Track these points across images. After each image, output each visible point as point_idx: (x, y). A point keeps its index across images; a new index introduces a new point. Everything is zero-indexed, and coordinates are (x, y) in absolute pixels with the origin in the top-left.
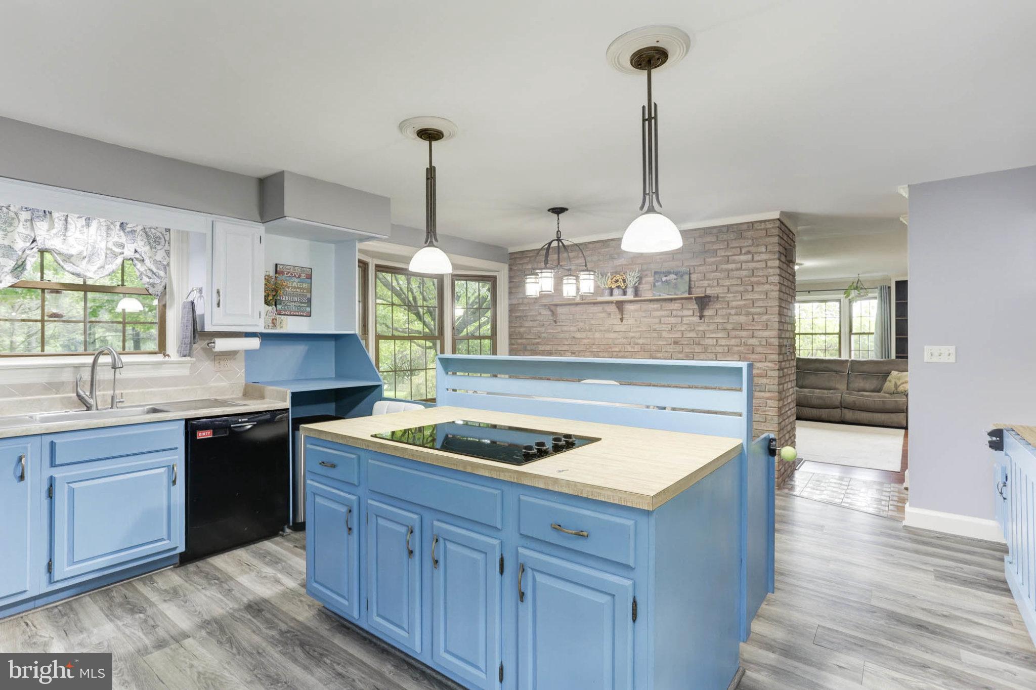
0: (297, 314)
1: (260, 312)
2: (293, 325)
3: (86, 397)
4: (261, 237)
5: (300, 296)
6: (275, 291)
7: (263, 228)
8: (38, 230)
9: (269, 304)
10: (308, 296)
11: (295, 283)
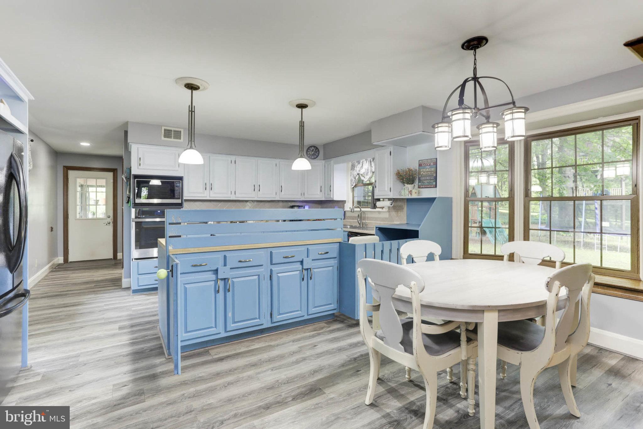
0: (428, 186)
1: (390, 188)
2: (427, 193)
3: (360, 222)
4: (390, 152)
5: (430, 176)
6: (410, 176)
7: (392, 147)
8: (357, 168)
9: (408, 183)
10: (435, 175)
11: (428, 169)
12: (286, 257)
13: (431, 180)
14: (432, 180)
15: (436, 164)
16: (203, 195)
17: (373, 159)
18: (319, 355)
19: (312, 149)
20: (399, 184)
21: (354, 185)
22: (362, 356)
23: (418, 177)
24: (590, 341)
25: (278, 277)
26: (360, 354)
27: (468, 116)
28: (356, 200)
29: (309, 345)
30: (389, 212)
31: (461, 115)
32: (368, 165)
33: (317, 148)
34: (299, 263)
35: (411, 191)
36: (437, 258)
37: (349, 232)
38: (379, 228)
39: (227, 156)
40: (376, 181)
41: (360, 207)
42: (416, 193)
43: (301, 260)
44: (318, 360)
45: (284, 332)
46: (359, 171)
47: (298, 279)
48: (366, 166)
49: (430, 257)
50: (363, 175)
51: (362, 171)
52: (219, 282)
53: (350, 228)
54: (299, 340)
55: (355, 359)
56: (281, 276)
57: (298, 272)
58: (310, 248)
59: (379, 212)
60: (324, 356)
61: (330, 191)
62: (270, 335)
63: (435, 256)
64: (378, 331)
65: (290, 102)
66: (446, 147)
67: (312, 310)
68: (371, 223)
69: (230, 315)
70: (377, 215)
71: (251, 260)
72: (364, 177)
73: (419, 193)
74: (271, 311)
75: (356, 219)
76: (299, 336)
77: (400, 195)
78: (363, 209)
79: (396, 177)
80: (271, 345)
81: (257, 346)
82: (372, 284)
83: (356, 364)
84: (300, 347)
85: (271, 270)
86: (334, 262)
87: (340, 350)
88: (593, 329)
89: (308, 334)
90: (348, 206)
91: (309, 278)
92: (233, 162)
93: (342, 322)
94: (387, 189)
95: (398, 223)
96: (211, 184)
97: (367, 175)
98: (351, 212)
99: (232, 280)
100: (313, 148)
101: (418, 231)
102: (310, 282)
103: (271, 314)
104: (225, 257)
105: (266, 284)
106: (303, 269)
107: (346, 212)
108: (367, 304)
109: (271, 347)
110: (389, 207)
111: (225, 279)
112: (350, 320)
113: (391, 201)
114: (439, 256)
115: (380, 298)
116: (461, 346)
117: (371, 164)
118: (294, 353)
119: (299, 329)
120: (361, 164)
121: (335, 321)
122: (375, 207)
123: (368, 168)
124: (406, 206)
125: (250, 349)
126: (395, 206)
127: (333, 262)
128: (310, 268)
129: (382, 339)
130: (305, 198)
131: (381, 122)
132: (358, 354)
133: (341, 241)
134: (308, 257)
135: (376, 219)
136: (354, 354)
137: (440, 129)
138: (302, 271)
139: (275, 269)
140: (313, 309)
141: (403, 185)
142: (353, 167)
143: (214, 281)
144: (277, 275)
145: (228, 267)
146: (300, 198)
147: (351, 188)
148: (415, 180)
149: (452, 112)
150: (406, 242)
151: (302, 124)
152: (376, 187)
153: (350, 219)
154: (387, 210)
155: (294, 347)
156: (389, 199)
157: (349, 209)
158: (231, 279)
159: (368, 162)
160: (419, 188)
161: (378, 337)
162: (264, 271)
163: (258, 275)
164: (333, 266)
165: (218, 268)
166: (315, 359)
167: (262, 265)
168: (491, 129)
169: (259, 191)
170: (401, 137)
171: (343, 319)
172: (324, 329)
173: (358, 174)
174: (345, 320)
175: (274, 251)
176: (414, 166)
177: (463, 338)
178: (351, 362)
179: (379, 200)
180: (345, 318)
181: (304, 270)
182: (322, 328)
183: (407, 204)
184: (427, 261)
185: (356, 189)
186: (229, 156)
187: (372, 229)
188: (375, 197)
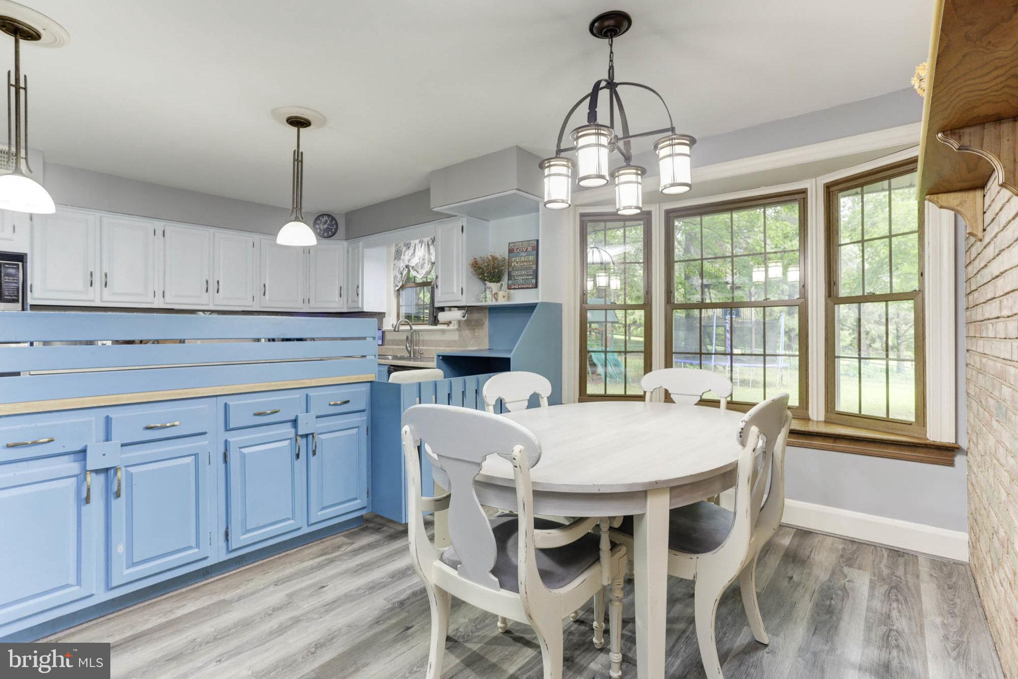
0: (524, 286)
1: (462, 289)
2: (521, 297)
3: (409, 349)
4: (462, 227)
5: (526, 269)
6: (494, 268)
7: (465, 219)
8: (406, 256)
9: (491, 281)
10: (534, 267)
11: (523, 257)
12: (259, 414)
13: (528, 275)
14: (530, 275)
15: (536, 249)
16: (83, 297)
17: (433, 241)
18: (330, 607)
19: (323, 220)
20: (477, 285)
21: (400, 284)
22: (414, 594)
23: (507, 270)
24: (784, 520)
25: (243, 456)
26: (411, 591)
27: (604, 140)
28: (403, 311)
29: (309, 587)
30: (460, 330)
31: (594, 137)
32: (425, 250)
33: (333, 219)
34: (289, 424)
35: (496, 294)
36: (544, 402)
37: (391, 366)
38: (443, 356)
39: (145, 220)
40: (437, 277)
41: (411, 323)
42: (504, 297)
43: (294, 418)
44: (327, 617)
45: (258, 565)
46: (409, 261)
47: (288, 456)
48: (421, 252)
49: (534, 402)
50: (415, 268)
51: (414, 262)
52: (89, 479)
53: (393, 359)
54: (288, 579)
55: (402, 603)
56: (249, 453)
57: (287, 443)
58: (312, 393)
59: (443, 331)
60: (340, 606)
61: (358, 295)
62: (226, 577)
63: (540, 399)
64: (445, 549)
65: (272, 110)
66: (563, 201)
67: (318, 515)
68: (428, 350)
69: (120, 549)
70: (438, 337)
71: (176, 423)
72: (418, 272)
73: (509, 298)
74: (227, 528)
75: (403, 345)
76: (288, 571)
77: (478, 300)
78: (414, 327)
79: (472, 270)
80: (224, 601)
81: (191, 606)
82: (431, 456)
83: (404, 615)
84: (290, 596)
85: (226, 441)
86: (361, 420)
87: (373, 588)
88: (788, 502)
89: (310, 563)
90: (389, 323)
91: (311, 453)
92: (159, 233)
93: (377, 530)
94: (456, 289)
95: (475, 348)
96: (106, 275)
97: (422, 268)
98: (395, 331)
99: (127, 472)
100: (326, 218)
101: (509, 359)
102: (313, 460)
103: (227, 534)
104: (108, 420)
105: (213, 472)
106: (297, 435)
107: (386, 333)
108: (423, 498)
109: (223, 605)
110: (459, 322)
111: (106, 470)
112: (392, 525)
113: (463, 311)
114: (548, 397)
115: (450, 482)
116: (601, 560)
117: (429, 250)
118: (276, 609)
119: (291, 554)
120: (412, 248)
121: (365, 529)
122: (435, 321)
123: (424, 256)
124: (487, 320)
125: (173, 617)
126: (469, 320)
127: (359, 419)
128: (313, 434)
129: (454, 565)
130: (310, 308)
131: (447, 173)
132: (408, 592)
133: (374, 379)
134: (307, 412)
135: (438, 343)
136: (399, 593)
137: (554, 170)
138: (296, 440)
139: (235, 438)
140: (319, 513)
141: (482, 284)
142: (398, 255)
143: (76, 476)
144: (241, 452)
145: (116, 441)
146: (302, 308)
147: (395, 291)
148: (503, 275)
149: (578, 133)
150: (490, 377)
151: (298, 158)
152: (437, 286)
153: (393, 345)
154: (456, 327)
155: (277, 596)
156: (459, 308)
157: (391, 328)
158: (123, 469)
159: (423, 245)
160: (509, 289)
161: (447, 561)
162: (210, 446)
163: (195, 455)
164: (358, 427)
165: (86, 446)
166: (321, 618)
167: (204, 433)
168: (633, 178)
169: (218, 292)
170: (481, 199)
171: (380, 524)
172: (343, 549)
173: (407, 267)
174: (384, 525)
175: (232, 402)
176: (502, 252)
177: (605, 544)
178: (393, 612)
179: (442, 309)
180: (382, 521)
181: (299, 438)
182: (339, 547)
183: (490, 318)
184: (528, 407)
185: (403, 293)
186: (150, 221)
187: (430, 359)
188: (437, 305)
